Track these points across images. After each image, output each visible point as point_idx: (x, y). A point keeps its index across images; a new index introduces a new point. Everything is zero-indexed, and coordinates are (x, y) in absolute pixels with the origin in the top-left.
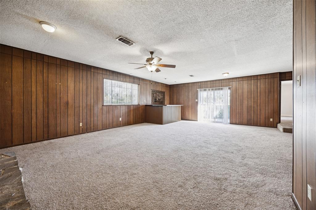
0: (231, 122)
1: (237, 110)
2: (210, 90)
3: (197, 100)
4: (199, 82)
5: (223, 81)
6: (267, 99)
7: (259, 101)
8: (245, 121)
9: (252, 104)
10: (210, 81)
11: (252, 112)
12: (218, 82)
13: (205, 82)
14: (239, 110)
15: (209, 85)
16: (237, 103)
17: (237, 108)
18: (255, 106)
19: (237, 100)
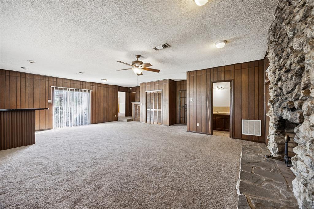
0: (92, 123)
1: (96, 111)
2: (68, 89)
3: (50, 101)
4: (54, 78)
5: (84, 83)
6: (113, 103)
7: (109, 103)
8: (102, 119)
9: (106, 106)
10: (71, 80)
11: (106, 112)
12: (79, 83)
13: (63, 79)
14: (98, 111)
15: (69, 85)
16: (96, 105)
17: (96, 110)
18: (108, 107)
19: (96, 102)
